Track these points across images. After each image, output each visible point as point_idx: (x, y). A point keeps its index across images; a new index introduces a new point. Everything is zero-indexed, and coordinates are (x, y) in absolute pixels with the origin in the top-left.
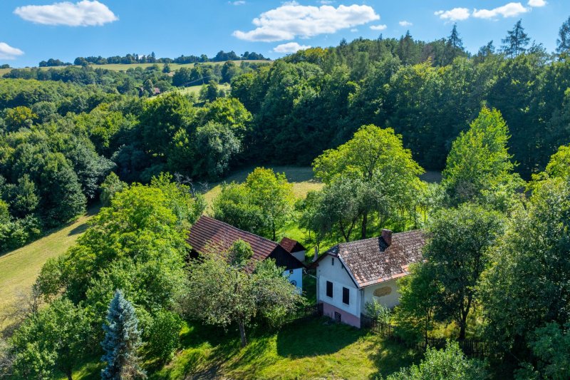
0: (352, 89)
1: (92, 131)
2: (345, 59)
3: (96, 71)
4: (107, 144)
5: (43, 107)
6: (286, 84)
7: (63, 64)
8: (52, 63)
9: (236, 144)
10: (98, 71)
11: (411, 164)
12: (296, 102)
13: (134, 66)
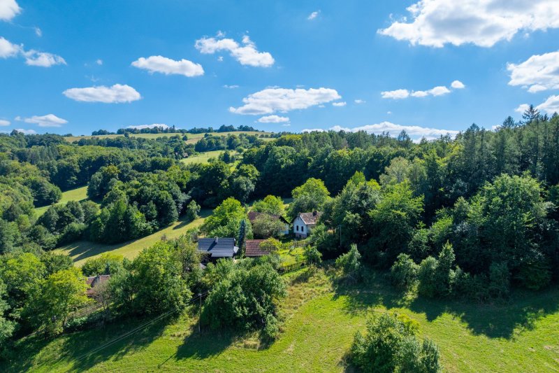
0: (310, 161)
1: (177, 180)
2: (307, 146)
3: (137, 140)
4: (185, 187)
5: (124, 166)
6: (278, 157)
7: (109, 134)
8: (102, 133)
9: (252, 187)
10: (139, 140)
11: (325, 190)
12: (283, 166)
13: (161, 135)
